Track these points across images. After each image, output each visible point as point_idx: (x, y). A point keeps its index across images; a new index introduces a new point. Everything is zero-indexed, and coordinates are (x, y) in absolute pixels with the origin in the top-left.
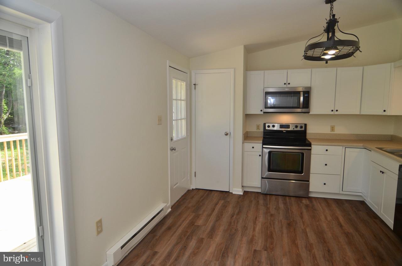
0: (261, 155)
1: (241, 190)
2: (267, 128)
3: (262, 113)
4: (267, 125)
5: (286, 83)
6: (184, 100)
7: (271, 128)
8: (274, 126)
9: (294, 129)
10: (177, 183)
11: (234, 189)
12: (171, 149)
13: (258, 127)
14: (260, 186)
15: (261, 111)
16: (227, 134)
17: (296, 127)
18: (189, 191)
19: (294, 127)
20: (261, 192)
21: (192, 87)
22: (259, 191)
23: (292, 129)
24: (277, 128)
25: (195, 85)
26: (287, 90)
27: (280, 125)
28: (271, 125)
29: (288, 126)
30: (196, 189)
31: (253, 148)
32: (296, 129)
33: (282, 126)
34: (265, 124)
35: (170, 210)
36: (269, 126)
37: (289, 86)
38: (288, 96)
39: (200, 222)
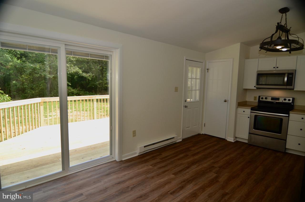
0: (249, 117)
1: (233, 139)
2: (261, 99)
3: (255, 88)
4: (261, 97)
5: (275, 67)
6: (199, 79)
7: (264, 100)
8: (266, 98)
9: (283, 101)
10: (189, 127)
11: (228, 138)
12: (185, 106)
13: (255, 98)
14: (248, 139)
15: (255, 87)
16: (225, 101)
17: (285, 100)
18: (199, 134)
19: (283, 100)
20: (247, 142)
21: (205, 71)
22: (246, 142)
23: (282, 102)
24: (269, 100)
25: (208, 69)
26: (274, 72)
27: (272, 98)
28: (264, 97)
29: (278, 99)
30: (205, 134)
31: (244, 111)
32: (284, 101)
33: (272, 99)
34: (259, 97)
35: (181, 140)
36: (262, 98)
37: (277, 69)
38: (275, 77)
39: (193, 149)
